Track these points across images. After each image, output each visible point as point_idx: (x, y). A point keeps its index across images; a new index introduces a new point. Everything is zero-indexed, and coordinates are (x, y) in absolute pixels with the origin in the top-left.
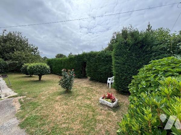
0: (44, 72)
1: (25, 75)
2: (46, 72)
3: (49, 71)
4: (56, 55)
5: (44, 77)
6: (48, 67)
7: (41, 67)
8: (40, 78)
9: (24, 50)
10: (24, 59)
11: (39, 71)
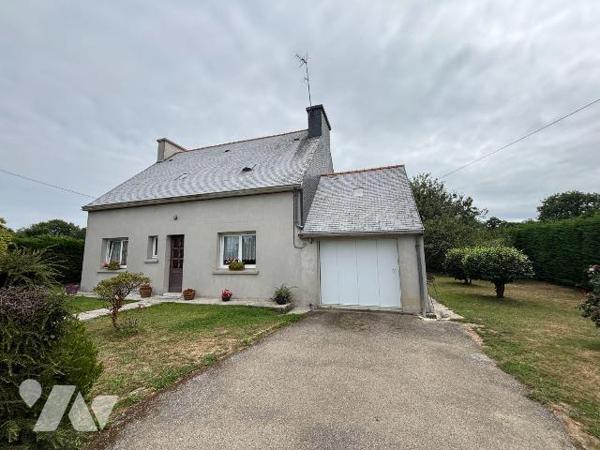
0: (510, 273)
1: (452, 280)
2: (517, 274)
3: (527, 271)
4: (542, 205)
5: (512, 290)
6: (523, 258)
7: (500, 256)
8: (500, 290)
9: (440, 215)
10: (443, 237)
11: (494, 269)
